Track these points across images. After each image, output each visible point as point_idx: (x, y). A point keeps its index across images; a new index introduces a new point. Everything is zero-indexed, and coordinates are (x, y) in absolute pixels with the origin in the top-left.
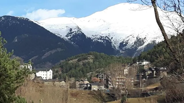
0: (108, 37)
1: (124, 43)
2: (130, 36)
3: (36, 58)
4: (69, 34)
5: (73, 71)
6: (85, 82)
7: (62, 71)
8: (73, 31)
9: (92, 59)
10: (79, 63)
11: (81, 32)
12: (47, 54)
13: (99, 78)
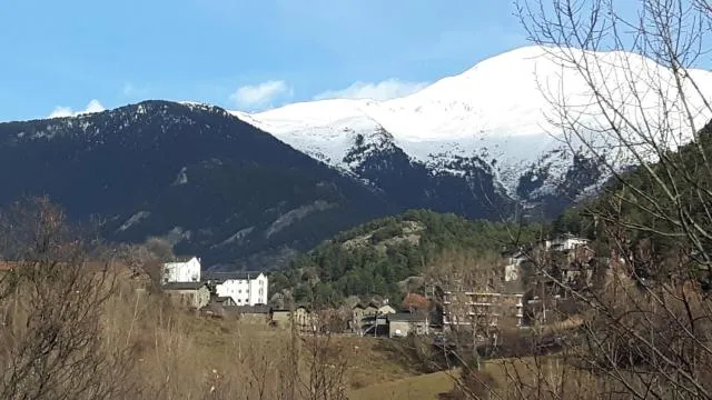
0: (482, 158)
1: (535, 178)
2: (553, 154)
3: (248, 236)
4: (356, 152)
5: (355, 274)
6: (381, 310)
7: (322, 275)
8: (366, 142)
9: (416, 233)
10: (377, 247)
11: (393, 144)
12: (283, 221)
13: (427, 297)
